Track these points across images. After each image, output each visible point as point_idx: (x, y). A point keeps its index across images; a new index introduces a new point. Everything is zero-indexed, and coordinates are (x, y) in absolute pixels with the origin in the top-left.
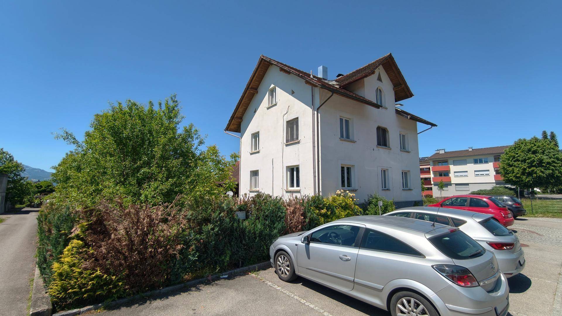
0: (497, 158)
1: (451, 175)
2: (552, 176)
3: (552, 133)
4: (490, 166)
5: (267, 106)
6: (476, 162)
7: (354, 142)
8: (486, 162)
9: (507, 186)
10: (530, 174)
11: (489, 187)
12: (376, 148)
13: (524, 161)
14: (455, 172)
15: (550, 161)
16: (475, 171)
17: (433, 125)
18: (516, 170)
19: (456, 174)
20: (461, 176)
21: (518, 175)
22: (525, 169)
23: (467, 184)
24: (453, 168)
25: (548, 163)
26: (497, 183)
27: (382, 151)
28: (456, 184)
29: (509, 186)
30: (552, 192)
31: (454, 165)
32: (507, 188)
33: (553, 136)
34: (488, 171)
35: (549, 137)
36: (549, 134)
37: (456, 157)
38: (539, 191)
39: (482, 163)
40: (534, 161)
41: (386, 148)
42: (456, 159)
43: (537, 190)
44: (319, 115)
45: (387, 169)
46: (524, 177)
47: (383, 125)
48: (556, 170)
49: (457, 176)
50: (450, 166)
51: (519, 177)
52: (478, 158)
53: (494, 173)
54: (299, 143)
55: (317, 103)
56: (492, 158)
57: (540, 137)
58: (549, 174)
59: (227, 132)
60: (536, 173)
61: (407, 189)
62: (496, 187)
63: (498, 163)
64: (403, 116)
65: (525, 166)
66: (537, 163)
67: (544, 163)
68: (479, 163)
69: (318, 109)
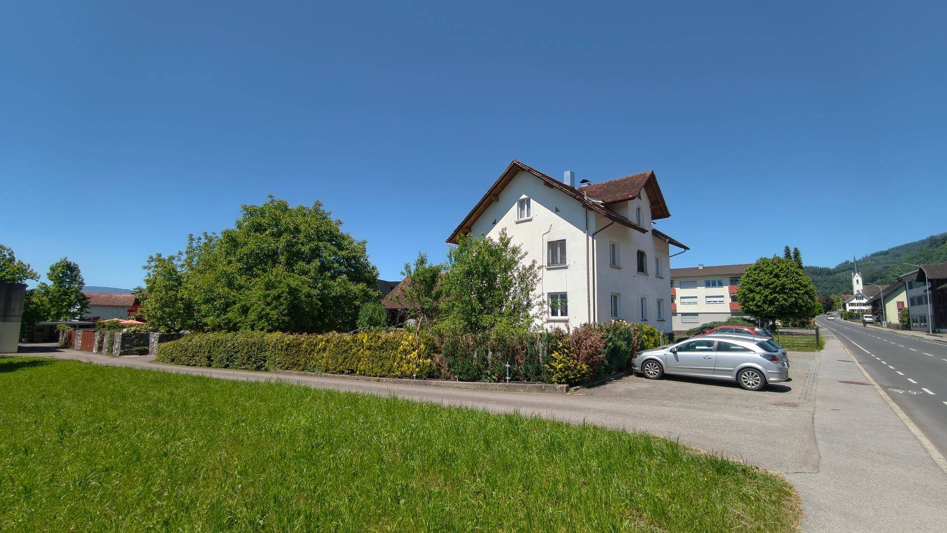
0: (734, 280)
1: (677, 301)
2: (795, 304)
3: (796, 249)
4: (724, 291)
5: (516, 220)
6: (708, 285)
7: (619, 268)
8: (721, 284)
9: (745, 317)
10: (772, 303)
11: (724, 319)
12: (636, 275)
13: (767, 286)
14: (681, 298)
15: (792, 286)
16: (707, 297)
17: (686, 248)
18: (757, 297)
19: (683, 300)
20: (690, 303)
21: (759, 304)
22: (766, 296)
23: (696, 314)
24: (680, 292)
25: (791, 289)
26: (732, 314)
27: (641, 277)
28: (683, 314)
29: (747, 317)
30: (795, 326)
31: (681, 287)
32: (745, 320)
33: (797, 254)
34: (723, 296)
35: (792, 255)
36: (792, 251)
37: (684, 277)
38: (780, 324)
39: (716, 286)
40: (777, 286)
41: (643, 273)
42: (682, 280)
43: (778, 323)
44: (595, 240)
45: (645, 298)
46: (766, 306)
47: (642, 249)
48: (800, 298)
49: (683, 303)
50: (676, 288)
51: (761, 306)
52: (711, 279)
53: (730, 300)
54: (566, 268)
55: (593, 228)
56: (728, 280)
57: (782, 255)
58: (792, 302)
59: (449, 244)
60: (778, 301)
61: (661, 319)
62: (732, 318)
63: (736, 286)
64: (660, 238)
65: (767, 292)
66: (780, 289)
67: (787, 288)
68: (712, 286)
69: (594, 235)
